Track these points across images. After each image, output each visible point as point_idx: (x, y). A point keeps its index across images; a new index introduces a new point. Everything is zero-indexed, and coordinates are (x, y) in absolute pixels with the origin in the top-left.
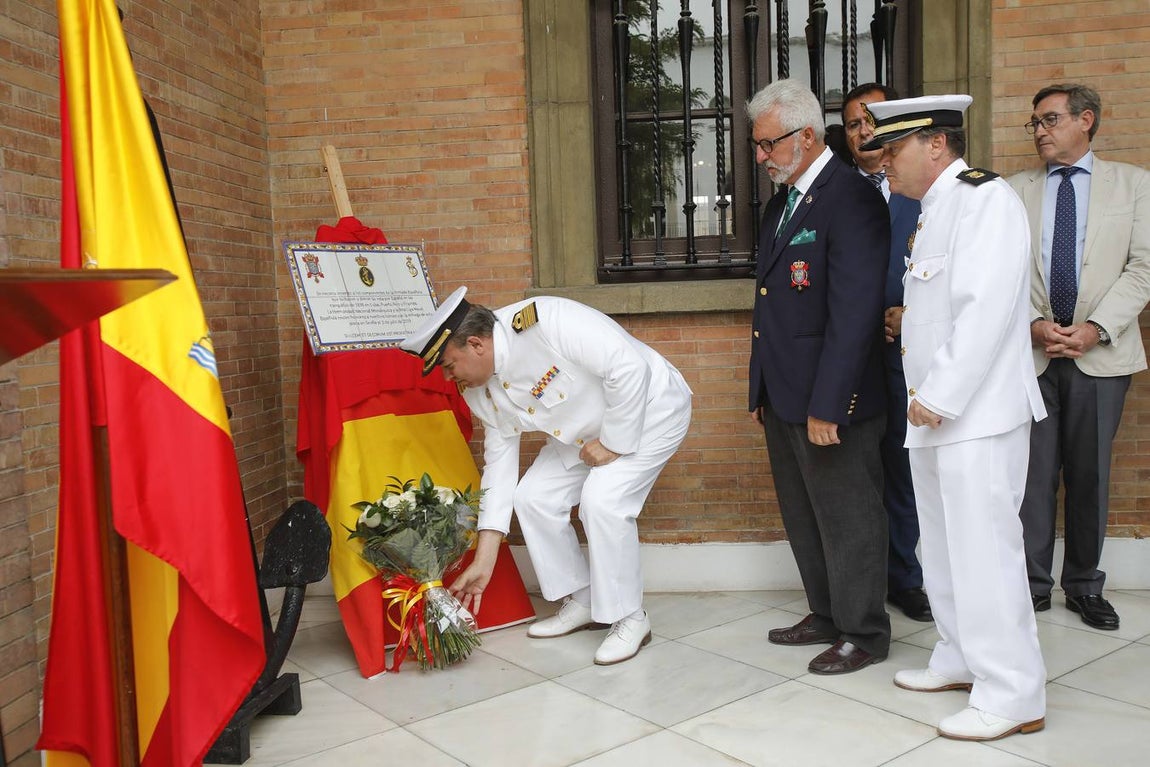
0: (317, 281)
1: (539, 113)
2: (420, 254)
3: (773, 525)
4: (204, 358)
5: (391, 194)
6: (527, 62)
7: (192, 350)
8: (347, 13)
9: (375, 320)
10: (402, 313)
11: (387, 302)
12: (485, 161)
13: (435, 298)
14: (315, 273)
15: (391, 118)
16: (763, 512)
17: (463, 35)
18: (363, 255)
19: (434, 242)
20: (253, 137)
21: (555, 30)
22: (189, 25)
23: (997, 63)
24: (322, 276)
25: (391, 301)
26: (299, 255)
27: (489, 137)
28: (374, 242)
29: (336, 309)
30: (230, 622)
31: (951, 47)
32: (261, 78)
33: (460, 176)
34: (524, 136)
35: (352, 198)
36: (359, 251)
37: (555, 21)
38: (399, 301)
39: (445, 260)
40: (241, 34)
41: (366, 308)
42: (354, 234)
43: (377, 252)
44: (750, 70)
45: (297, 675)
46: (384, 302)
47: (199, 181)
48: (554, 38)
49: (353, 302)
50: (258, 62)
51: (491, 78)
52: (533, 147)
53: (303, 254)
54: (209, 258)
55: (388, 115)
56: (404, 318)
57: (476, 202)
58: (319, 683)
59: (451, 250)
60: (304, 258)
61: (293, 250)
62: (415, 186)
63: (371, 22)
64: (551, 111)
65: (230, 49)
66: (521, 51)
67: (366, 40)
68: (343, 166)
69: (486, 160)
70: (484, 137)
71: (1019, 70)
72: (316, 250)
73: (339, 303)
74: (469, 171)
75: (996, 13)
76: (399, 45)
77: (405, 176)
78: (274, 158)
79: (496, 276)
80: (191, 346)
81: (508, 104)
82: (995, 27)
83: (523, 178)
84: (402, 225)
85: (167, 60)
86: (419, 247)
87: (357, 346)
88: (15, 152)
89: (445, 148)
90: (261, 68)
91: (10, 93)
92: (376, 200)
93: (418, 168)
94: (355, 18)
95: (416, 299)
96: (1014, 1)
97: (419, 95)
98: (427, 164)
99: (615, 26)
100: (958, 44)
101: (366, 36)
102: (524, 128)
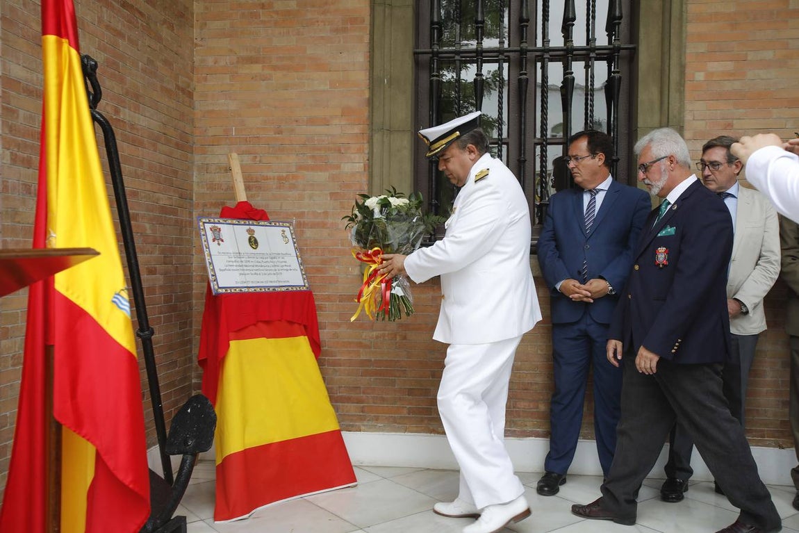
0: (219, 244)
1: (377, 137)
2: (291, 228)
4: (122, 304)
5: (274, 187)
6: (371, 102)
7: (115, 297)
8: (252, 65)
9: (257, 272)
10: (277, 268)
11: (266, 260)
12: (338, 167)
13: (299, 259)
14: (218, 239)
15: (277, 136)
16: (519, 417)
17: (328, 83)
18: (252, 227)
19: (302, 220)
20: (184, 145)
21: (390, 82)
22: (144, 71)
23: (688, 117)
24: (222, 241)
26: (208, 226)
27: (343, 151)
28: (261, 219)
29: (231, 264)
30: (127, 484)
31: (657, 106)
32: (192, 106)
33: (322, 176)
34: (366, 151)
35: (248, 188)
36: (249, 225)
37: (391, 77)
38: (274, 260)
39: (309, 233)
40: (180, 77)
41: (252, 264)
42: (247, 213)
43: (262, 226)
44: (521, 114)
45: (185, 517)
46: (264, 260)
47: (143, 173)
48: (390, 87)
49: (243, 259)
50: (190, 95)
51: (346, 112)
52: (372, 160)
53: (210, 225)
54: (147, 226)
55: (275, 134)
56: (277, 271)
57: (332, 194)
58: (201, 523)
59: (313, 226)
60: (211, 229)
61: (204, 223)
62: (291, 182)
63: (267, 72)
64: (385, 136)
65: (172, 87)
66: (367, 95)
67: (264, 83)
68: (242, 167)
69: (340, 166)
70: (339, 151)
71: (703, 123)
72: (219, 223)
73: (233, 259)
74: (328, 174)
75: (688, 84)
76: (286, 87)
77: (284, 174)
78: (198, 159)
79: (342, 245)
80: (113, 295)
81: (356, 130)
82: (687, 94)
83: (364, 180)
84: (281, 207)
85: (127, 93)
86: (291, 223)
87: (243, 290)
88: (18, 153)
89: (313, 157)
90: (193, 99)
91: (18, 115)
92: (264, 190)
93: (294, 170)
94: (257, 69)
95: (286, 259)
96: (700, 76)
97: (297, 121)
98: (300, 168)
99: (431, 82)
100: (662, 103)
101: (264, 80)
102: (366, 146)
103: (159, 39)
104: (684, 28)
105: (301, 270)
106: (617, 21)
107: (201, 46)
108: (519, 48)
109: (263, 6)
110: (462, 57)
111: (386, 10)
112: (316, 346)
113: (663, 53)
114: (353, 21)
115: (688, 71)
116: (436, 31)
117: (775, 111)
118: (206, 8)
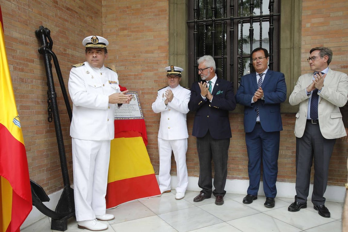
1: (172, 57)
2: (137, 94)
3: (234, 174)
4: (16, 123)
5: (133, 78)
6: (169, 43)
7: (14, 120)
8: (124, 31)
9: (121, 112)
10: (130, 110)
12: (157, 70)
13: (140, 106)
15: (134, 58)
17: (153, 36)
19: (143, 91)
21: (177, 35)
22: (78, 35)
23: (303, 43)
25: (126, 107)
27: (159, 63)
31: (289, 38)
33: (151, 74)
34: (168, 63)
37: (177, 32)
38: (129, 107)
39: (146, 96)
44: (231, 45)
48: (177, 37)
51: (160, 48)
57: (155, 81)
59: (148, 93)
62: (139, 76)
63: (130, 33)
64: (175, 57)
66: (168, 41)
67: (128, 38)
70: (157, 63)
71: (310, 45)
74: (153, 73)
75: (303, 29)
76: (137, 39)
77: (137, 74)
81: (164, 55)
82: (302, 33)
84: (135, 86)
85: (70, 43)
86: (137, 92)
89: (147, 66)
92: (129, 80)
93: (140, 72)
94: (126, 32)
95: (134, 106)
96: (308, 25)
97: (141, 52)
98: (143, 71)
99: (194, 34)
100: (291, 38)
101: (128, 37)
102: (168, 61)
103: (85, 22)
104: (301, 5)
105: (140, 111)
106: (272, 4)
107: (105, 25)
108: (230, 18)
109: (128, 8)
110: (206, 23)
111: (175, 5)
112: (146, 141)
113: (291, 16)
114: (162, 11)
115: (303, 23)
116: (195, 13)
117: (343, 38)
118: (107, 10)
